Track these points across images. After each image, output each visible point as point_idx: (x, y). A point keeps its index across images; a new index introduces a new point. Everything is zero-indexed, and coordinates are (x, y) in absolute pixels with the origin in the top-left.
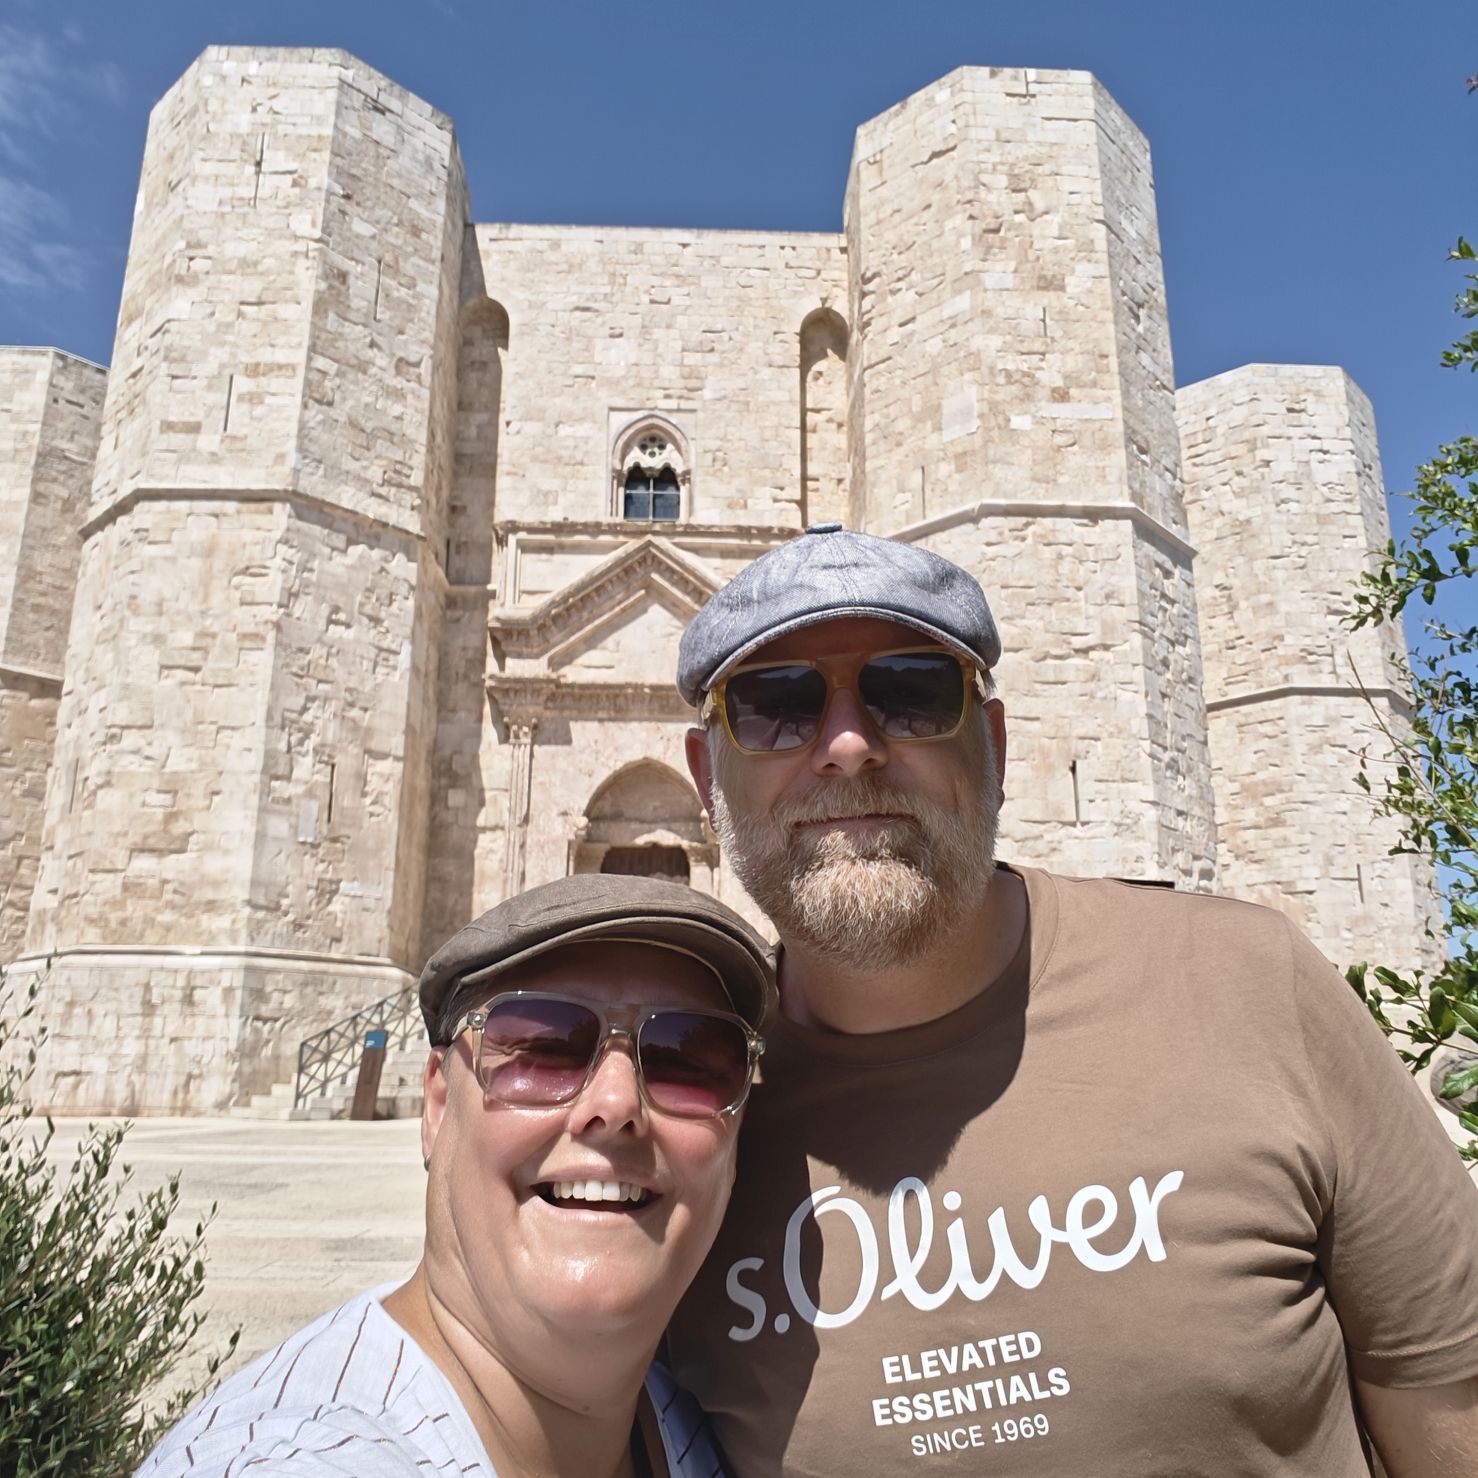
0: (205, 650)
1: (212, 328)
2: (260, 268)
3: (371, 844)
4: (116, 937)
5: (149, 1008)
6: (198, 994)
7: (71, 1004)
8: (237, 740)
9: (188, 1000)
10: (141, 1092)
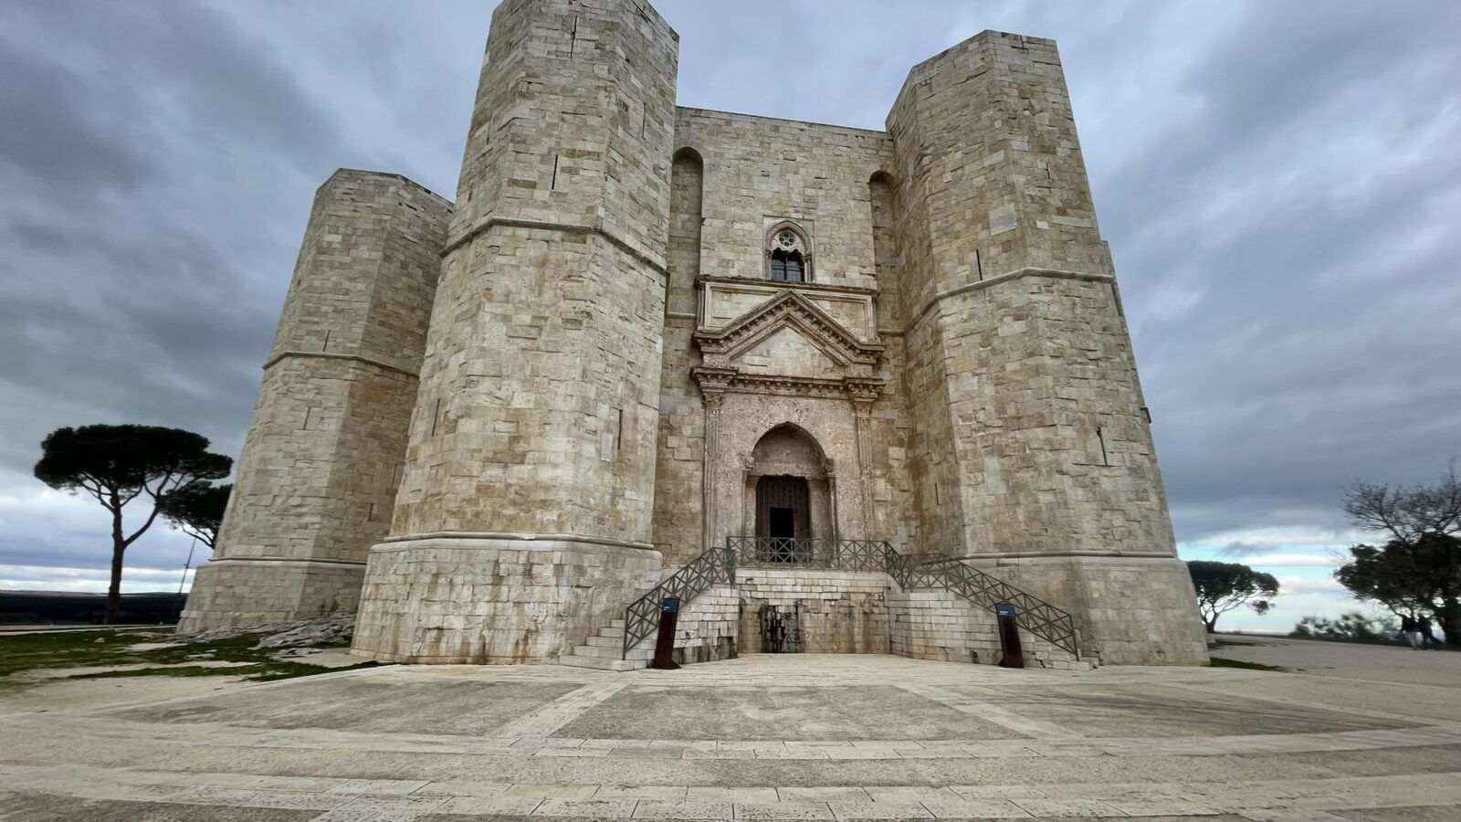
0: (540, 329)
1: (543, 125)
2: (575, 94)
3: (642, 465)
4: (471, 526)
5: (498, 579)
6: (536, 569)
7: (437, 575)
8: (562, 389)
9: (528, 573)
10: (490, 644)
